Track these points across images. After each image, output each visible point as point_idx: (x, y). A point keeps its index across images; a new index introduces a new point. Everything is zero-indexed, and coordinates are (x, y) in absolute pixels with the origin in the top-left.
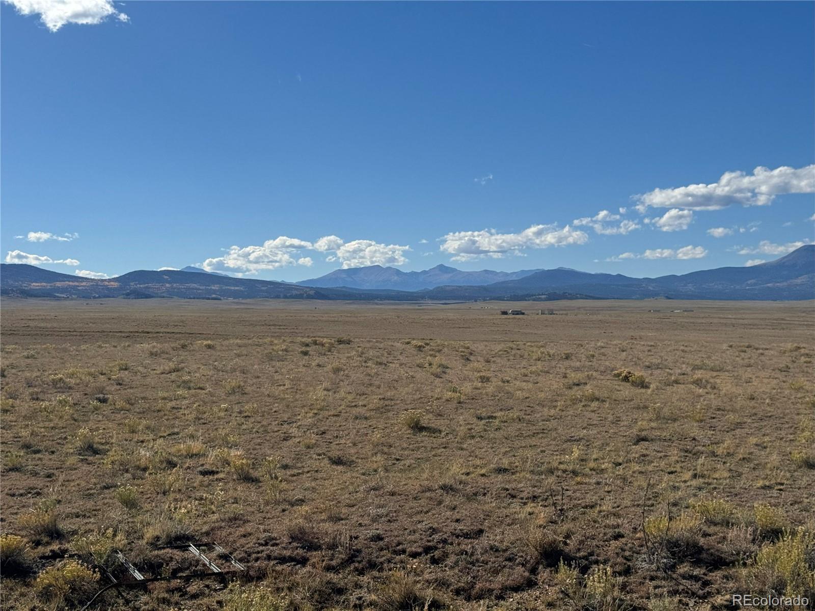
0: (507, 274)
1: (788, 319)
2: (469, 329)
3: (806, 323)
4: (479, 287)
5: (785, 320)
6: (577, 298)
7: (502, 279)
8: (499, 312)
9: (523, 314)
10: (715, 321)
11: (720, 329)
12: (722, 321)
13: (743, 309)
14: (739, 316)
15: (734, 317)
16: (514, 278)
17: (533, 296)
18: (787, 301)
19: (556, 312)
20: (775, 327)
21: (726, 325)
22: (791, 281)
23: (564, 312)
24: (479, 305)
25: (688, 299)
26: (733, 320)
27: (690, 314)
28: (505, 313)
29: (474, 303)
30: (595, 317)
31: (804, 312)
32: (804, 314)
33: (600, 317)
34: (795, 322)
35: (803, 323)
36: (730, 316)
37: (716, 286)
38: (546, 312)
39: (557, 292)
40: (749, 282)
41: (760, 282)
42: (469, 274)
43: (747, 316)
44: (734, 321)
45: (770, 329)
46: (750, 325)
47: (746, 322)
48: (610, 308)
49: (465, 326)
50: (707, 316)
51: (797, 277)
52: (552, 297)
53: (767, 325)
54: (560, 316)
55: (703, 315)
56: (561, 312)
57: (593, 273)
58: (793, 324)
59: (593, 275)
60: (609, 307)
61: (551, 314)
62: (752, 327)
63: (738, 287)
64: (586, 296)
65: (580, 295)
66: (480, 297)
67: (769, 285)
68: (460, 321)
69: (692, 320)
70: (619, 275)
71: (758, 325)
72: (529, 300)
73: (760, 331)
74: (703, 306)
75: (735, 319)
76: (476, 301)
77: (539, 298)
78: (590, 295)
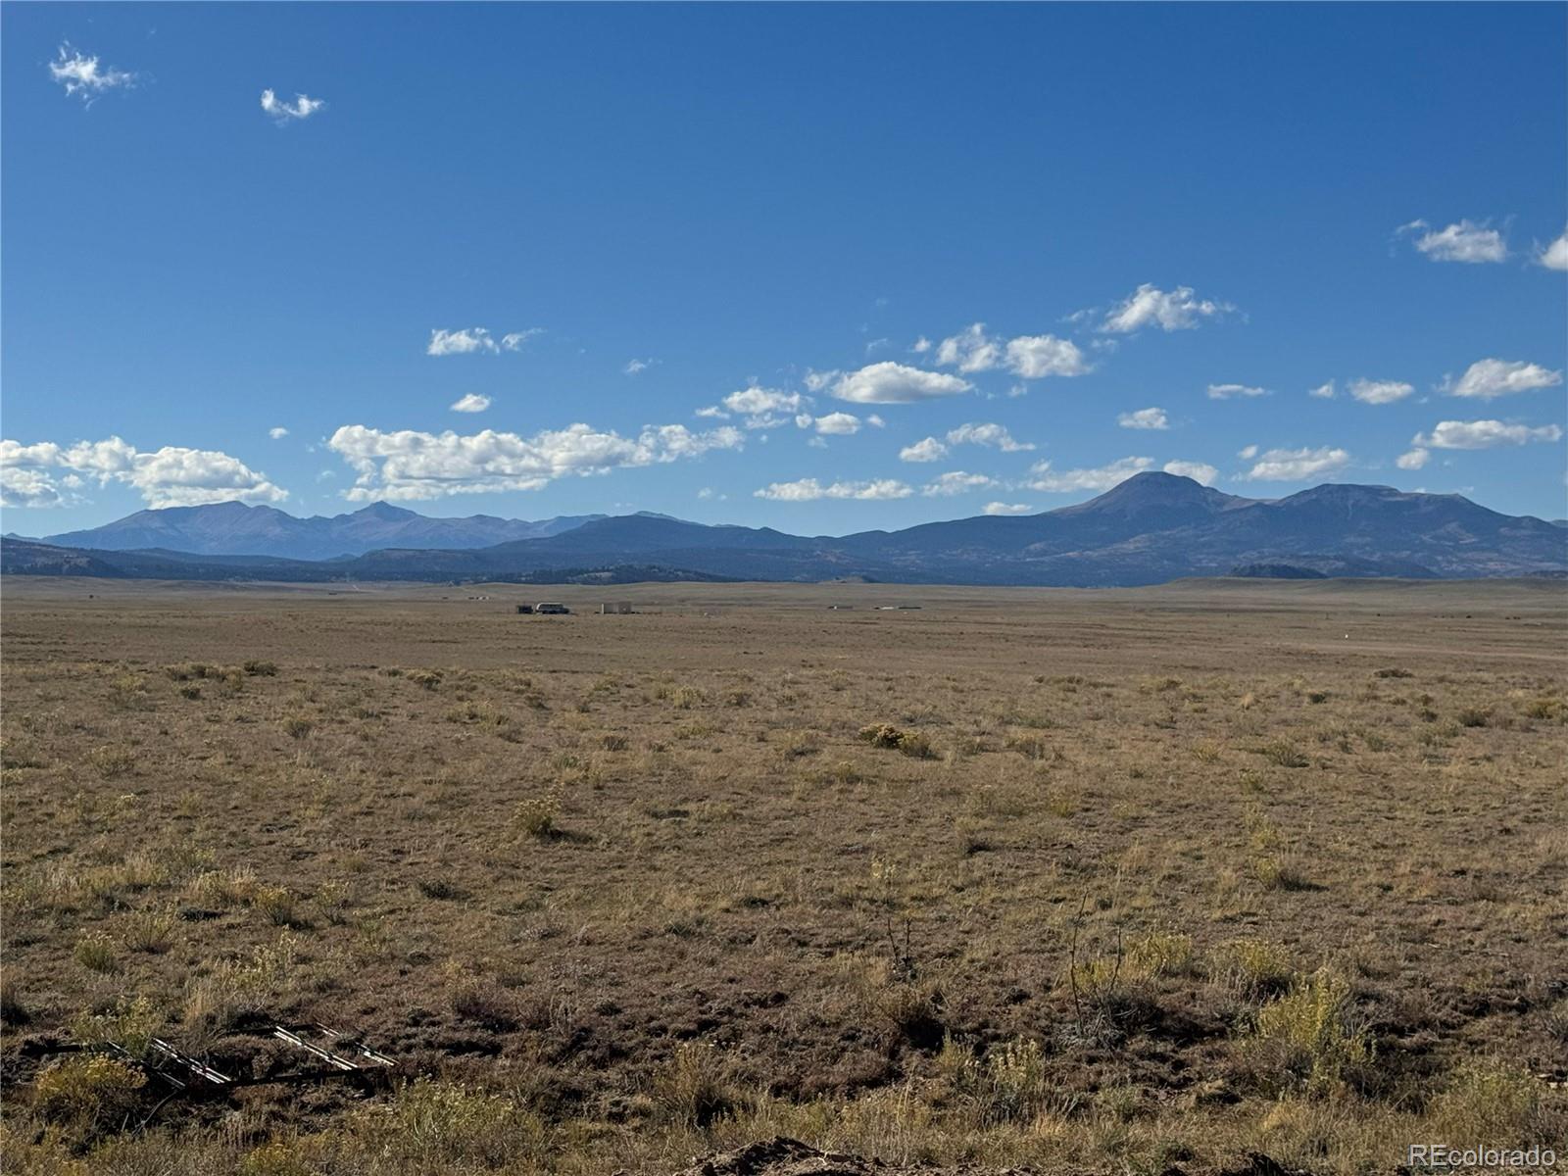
0: (525, 526)
1: (1113, 625)
2: (454, 646)
3: (1148, 634)
4: (464, 552)
5: (1108, 628)
6: (677, 579)
7: (515, 536)
8: (513, 607)
9: (566, 612)
10: (970, 628)
11: (981, 645)
12: (984, 629)
13: (1021, 604)
14: (1015, 619)
15: (1005, 621)
16: (541, 533)
17: (581, 572)
18: (1105, 589)
19: (641, 610)
20: (1087, 642)
21: (990, 637)
22: (1116, 546)
23: (657, 609)
24: (465, 591)
25: (907, 582)
26: (1004, 627)
27: (917, 614)
28: (526, 610)
29: (455, 587)
30: (721, 621)
31: (1141, 611)
32: (1141, 616)
33: (732, 620)
34: (1127, 632)
35: (1141, 634)
36: (998, 620)
37: (965, 556)
38: (616, 609)
39: (636, 564)
40: (1032, 547)
41: (1053, 548)
42: (443, 523)
43: (1033, 619)
44: (1007, 630)
45: (1078, 646)
46: (1040, 637)
47: (1030, 631)
48: (749, 602)
49: (445, 638)
50: (951, 617)
51: (1125, 539)
52: (626, 576)
53: (1072, 638)
54: (650, 618)
55: (943, 617)
56: (648, 609)
57: (711, 524)
58: (1127, 636)
59: (714, 529)
60: (748, 599)
61: (626, 613)
62: (1043, 641)
63: (1009, 558)
64: (696, 573)
65: (684, 571)
66: (466, 575)
67: (1071, 554)
68: (432, 627)
69: (922, 627)
70: (766, 530)
71: (1055, 638)
72: (574, 582)
73: (1059, 650)
74: (940, 598)
75: (1008, 624)
76: (458, 583)
77: (596, 578)
78: (705, 571)
